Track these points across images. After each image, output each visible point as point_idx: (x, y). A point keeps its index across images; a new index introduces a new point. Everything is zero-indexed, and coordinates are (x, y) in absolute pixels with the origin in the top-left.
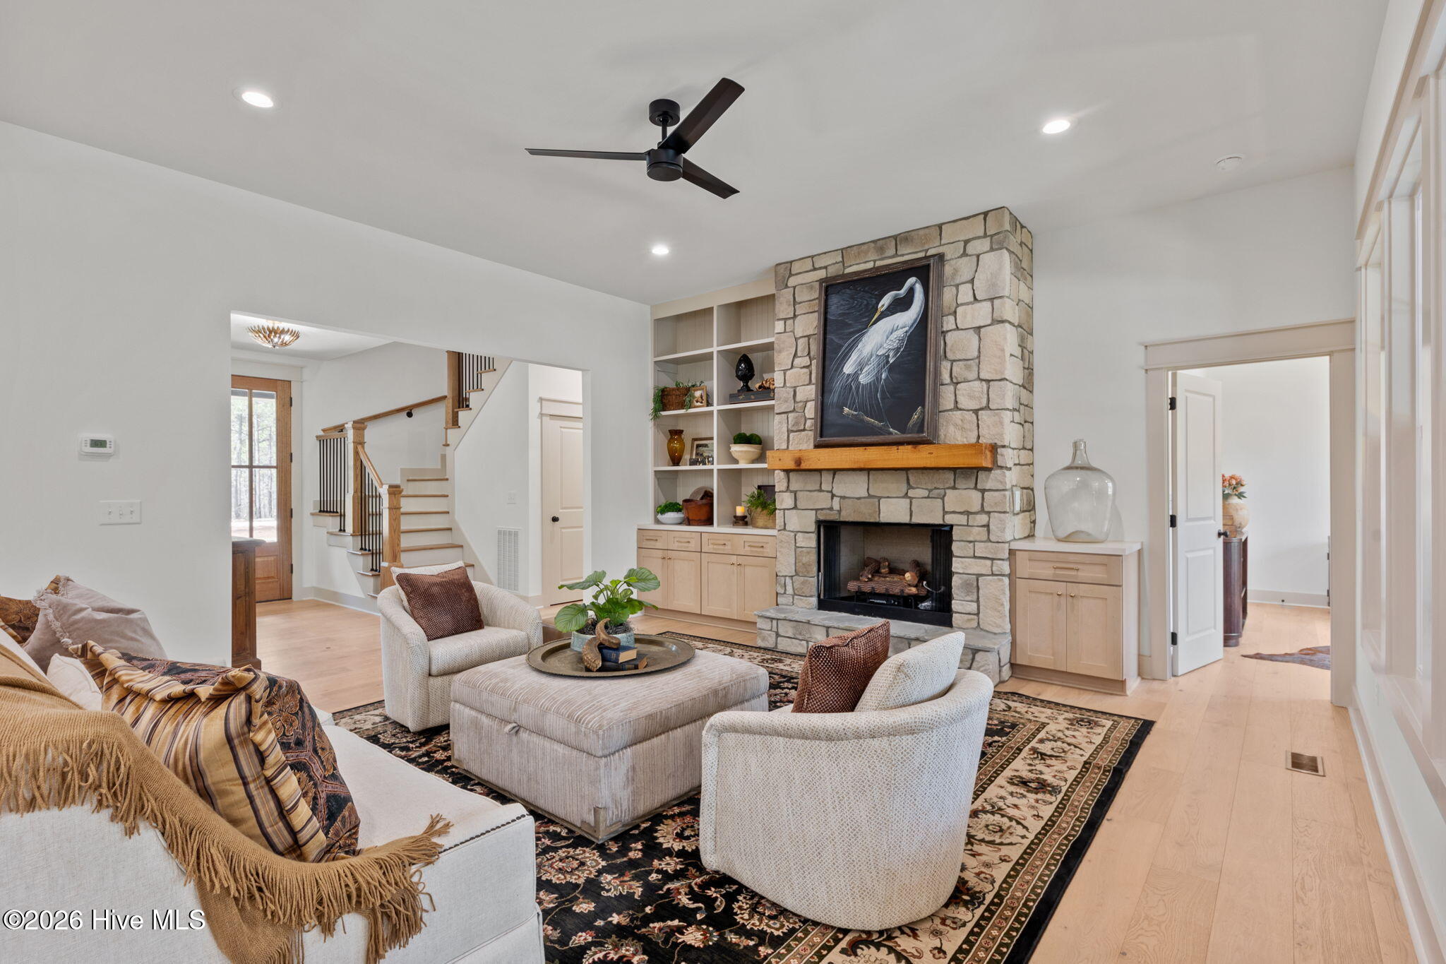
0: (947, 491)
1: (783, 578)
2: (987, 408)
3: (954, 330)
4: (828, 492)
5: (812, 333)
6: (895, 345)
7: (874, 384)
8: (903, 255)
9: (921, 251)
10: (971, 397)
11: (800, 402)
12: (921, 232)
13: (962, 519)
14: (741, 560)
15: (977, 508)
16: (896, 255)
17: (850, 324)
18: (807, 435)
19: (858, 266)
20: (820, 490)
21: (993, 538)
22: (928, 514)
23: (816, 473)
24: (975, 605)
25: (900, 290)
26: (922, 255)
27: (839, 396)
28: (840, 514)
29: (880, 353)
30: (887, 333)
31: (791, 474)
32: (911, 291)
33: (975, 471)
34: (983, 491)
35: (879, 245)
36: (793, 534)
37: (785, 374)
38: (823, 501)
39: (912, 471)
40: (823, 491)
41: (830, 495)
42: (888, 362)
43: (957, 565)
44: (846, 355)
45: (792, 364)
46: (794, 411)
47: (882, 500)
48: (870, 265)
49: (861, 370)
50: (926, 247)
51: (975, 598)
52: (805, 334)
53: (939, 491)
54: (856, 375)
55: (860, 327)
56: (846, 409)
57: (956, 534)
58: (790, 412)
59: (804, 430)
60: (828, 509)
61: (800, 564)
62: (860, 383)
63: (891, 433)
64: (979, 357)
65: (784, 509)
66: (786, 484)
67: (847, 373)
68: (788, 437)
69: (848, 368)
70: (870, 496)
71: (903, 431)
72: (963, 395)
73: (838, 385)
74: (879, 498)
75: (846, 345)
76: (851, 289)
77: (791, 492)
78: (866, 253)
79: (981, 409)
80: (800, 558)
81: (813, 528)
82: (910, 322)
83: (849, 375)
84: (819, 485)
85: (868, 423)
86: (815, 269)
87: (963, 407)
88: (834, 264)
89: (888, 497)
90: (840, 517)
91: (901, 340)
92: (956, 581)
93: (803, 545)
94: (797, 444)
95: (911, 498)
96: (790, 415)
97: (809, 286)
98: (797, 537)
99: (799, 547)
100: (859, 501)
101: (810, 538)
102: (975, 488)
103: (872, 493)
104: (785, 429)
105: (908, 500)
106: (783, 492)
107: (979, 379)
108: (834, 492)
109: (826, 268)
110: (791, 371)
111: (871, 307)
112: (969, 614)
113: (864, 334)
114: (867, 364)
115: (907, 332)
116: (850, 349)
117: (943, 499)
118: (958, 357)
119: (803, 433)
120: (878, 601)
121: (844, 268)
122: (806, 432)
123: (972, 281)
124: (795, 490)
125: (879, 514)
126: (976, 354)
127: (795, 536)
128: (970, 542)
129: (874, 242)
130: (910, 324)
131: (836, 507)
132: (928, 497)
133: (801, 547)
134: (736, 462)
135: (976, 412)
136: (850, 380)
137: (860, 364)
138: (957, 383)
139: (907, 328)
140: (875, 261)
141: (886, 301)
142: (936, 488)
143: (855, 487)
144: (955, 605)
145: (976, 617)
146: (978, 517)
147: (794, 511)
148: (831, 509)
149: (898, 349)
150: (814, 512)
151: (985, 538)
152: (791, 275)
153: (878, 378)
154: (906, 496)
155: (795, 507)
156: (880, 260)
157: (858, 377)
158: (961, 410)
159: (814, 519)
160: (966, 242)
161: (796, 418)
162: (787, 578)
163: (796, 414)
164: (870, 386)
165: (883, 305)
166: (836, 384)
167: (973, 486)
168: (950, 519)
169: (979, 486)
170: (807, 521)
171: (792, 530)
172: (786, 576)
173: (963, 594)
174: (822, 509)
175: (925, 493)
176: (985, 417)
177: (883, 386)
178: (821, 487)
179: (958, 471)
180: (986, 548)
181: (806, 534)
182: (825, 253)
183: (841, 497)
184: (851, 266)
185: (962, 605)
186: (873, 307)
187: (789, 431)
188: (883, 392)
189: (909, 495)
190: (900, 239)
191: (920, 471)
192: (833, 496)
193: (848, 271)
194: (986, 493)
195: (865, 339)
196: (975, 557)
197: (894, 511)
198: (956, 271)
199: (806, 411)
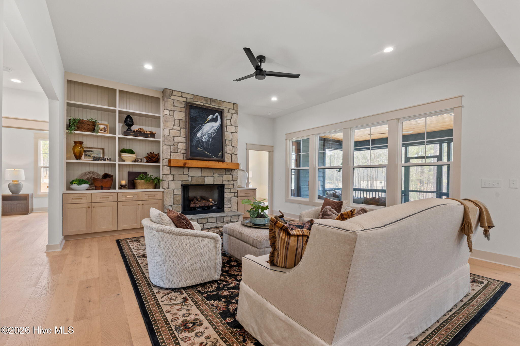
0: (224, 175)
1: (168, 207)
2: (234, 154)
3: (226, 131)
4: (187, 175)
5: (181, 119)
6: (213, 132)
7: (208, 142)
8: (212, 105)
9: (217, 106)
10: (230, 150)
11: (176, 142)
12: (218, 101)
13: (227, 183)
14: (143, 202)
15: (231, 180)
16: (211, 104)
17: (198, 121)
18: (178, 154)
19: (198, 102)
20: (184, 174)
21: (235, 187)
22: (219, 181)
23: (182, 168)
24: (230, 205)
25: (214, 115)
26: (218, 107)
27: (196, 143)
28: (191, 182)
29: (209, 133)
30: (211, 127)
31: (172, 168)
32: (217, 117)
33: (231, 170)
34: (232, 175)
35: (206, 99)
36: (172, 190)
37: (169, 131)
38: (185, 178)
39: (214, 169)
40: (185, 174)
41: (188, 176)
42: (211, 136)
43: (226, 195)
44: (198, 130)
45: (173, 128)
46: (173, 145)
47: (206, 178)
48: (202, 104)
49: (203, 136)
50: (219, 106)
51: (230, 203)
52: (178, 119)
53: (222, 175)
54: (201, 138)
55: (202, 123)
56: (199, 148)
57: (226, 187)
58: (172, 145)
59: (177, 152)
60: (187, 181)
61: (176, 201)
62: (203, 141)
63: (213, 158)
64: (232, 140)
65: (169, 181)
66: (170, 172)
67: (198, 136)
68: (171, 154)
69: (199, 135)
70: (201, 176)
71: (217, 157)
72: (228, 149)
73: (195, 140)
74: (205, 177)
75: (198, 127)
76: (198, 110)
77: (172, 174)
78: (201, 100)
79: (232, 154)
80: (176, 198)
81: (180, 187)
82: (217, 126)
83: (199, 137)
84: (183, 172)
85: (206, 153)
86: (182, 97)
87: (228, 153)
88: (190, 98)
89: (207, 177)
90: (191, 183)
91: (215, 131)
92: (225, 199)
93: (176, 193)
94: (175, 157)
95: (214, 177)
96: (172, 146)
97: (180, 102)
98: (174, 191)
99: (175, 194)
100: (198, 178)
101: (179, 191)
102: (231, 174)
103: (202, 175)
104: (169, 151)
105: (213, 178)
106: (168, 174)
107: (232, 146)
108: (189, 175)
109: (187, 98)
110: (172, 130)
111: (205, 117)
112: (229, 208)
113: (204, 125)
114: (205, 135)
115: (216, 129)
116: (199, 129)
117: (223, 177)
118: (227, 139)
119: (177, 153)
120: (200, 209)
121: (193, 101)
122: (178, 153)
123: (231, 120)
124: (173, 174)
125: (205, 182)
126: (231, 139)
127: (173, 190)
128: (229, 189)
129: (204, 97)
130: (217, 127)
131: (190, 179)
132: (219, 177)
133: (176, 194)
134: (124, 161)
135: (231, 154)
136: (199, 139)
137: (202, 134)
138: (226, 146)
139: (216, 128)
140: (204, 103)
141: (210, 117)
142: (221, 174)
143: (196, 174)
144: (225, 206)
145: (230, 208)
146: (231, 182)
147: (173, 181)
148: (188, 180)
149: (214, 133)
150: (181, 182)
151: (233, 187)
152: (172, 95)
153: (209, 140)
154: (213, 176)
155: (173, 180)
156: (205, 103)
157: (202, 139)
158: (227, 153)
159: (181, 184)
160: (229, 109)
161: (174, 148)
162: (170, 206)
163: (174, 147)
164: (206, 142)
165: (209, 118)
166: (195, 139)
167: (230, 174)
168: (224, 183)
169: (232, 174)
170: (179, 185)
171: (172, 188)
172: (169, 206)
173: (227, 203)
174: (184, 181)
175: (218, 176)
176: (233, 156)
177: (210, 143)
178: (184, 173)
179: (227, 170)
180: (233, 190)
181: (177, 190)
182: (187, 93)
183: (192, 177)
184: (196, 101)
185: (227, 206)
186: (206, 118)
187: (171, 152)
188: (210, 145)
189: (214, 176)
190: (212, 100)
191: (217, 169)
192: (189, 176)
193: (195, 102)
194: (233, 176)
195: (204, 127)
196: (230, 192)
197: (209, 181)
198: (227, 116)
199: (178, 146)
